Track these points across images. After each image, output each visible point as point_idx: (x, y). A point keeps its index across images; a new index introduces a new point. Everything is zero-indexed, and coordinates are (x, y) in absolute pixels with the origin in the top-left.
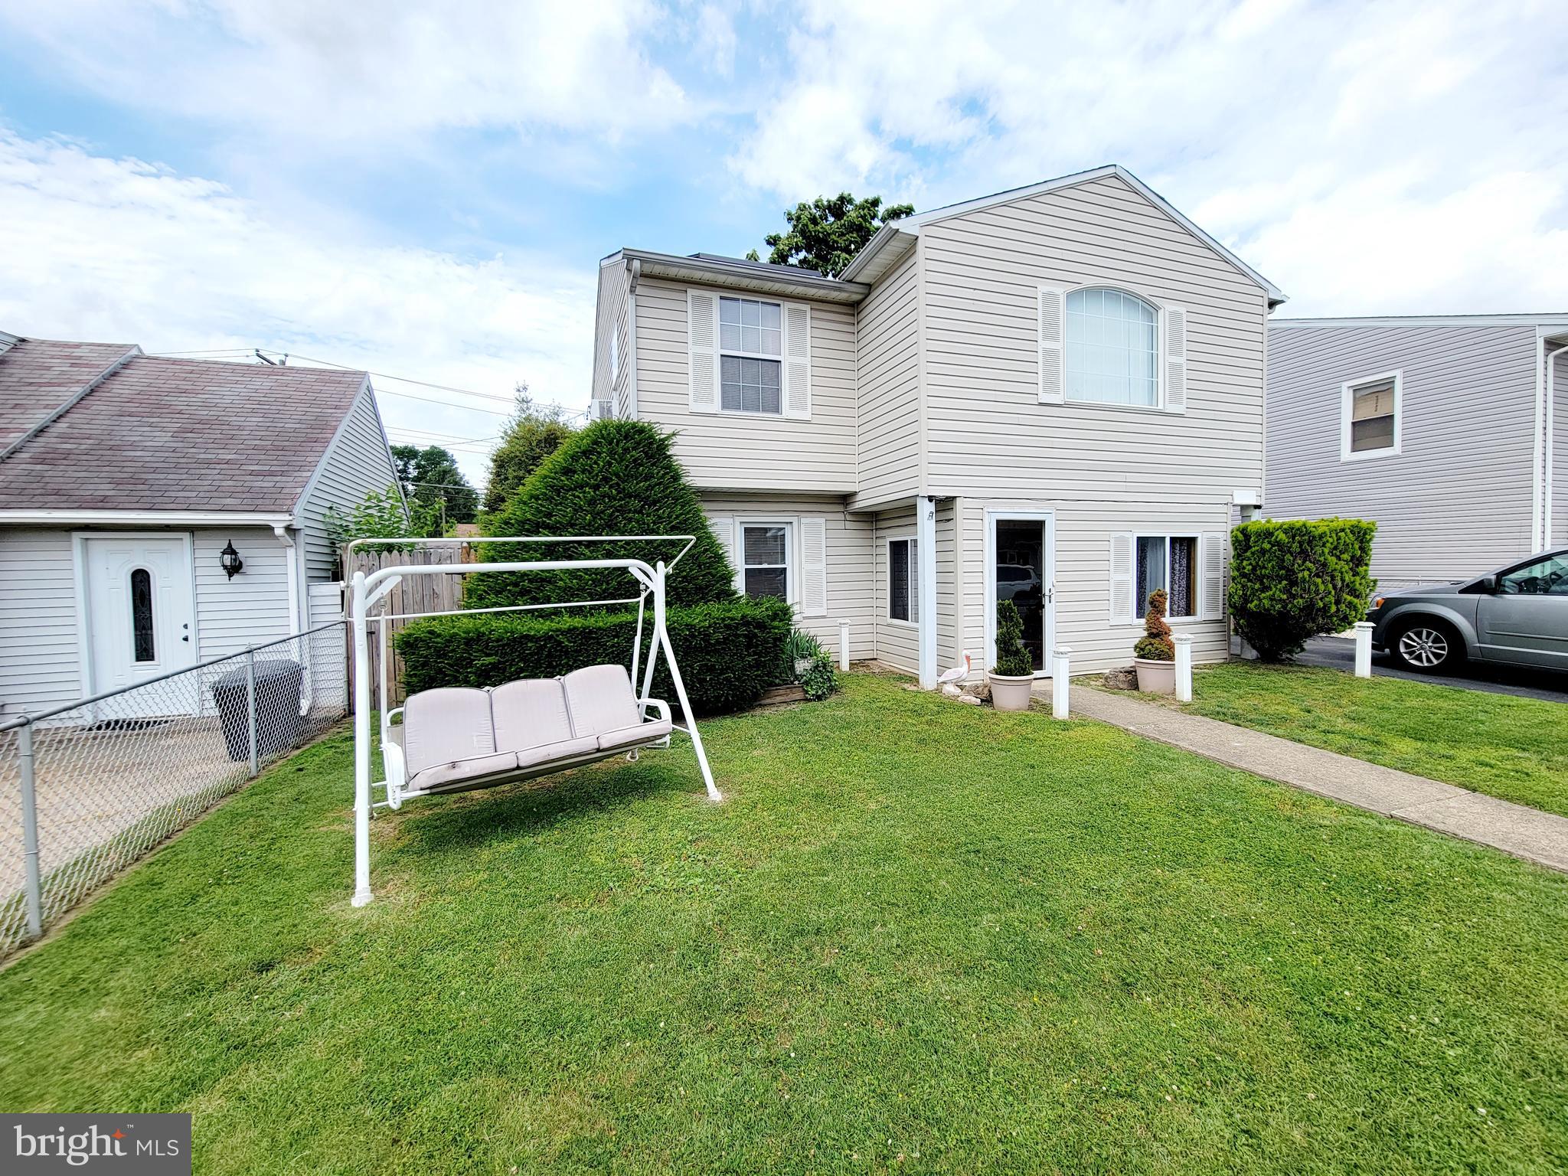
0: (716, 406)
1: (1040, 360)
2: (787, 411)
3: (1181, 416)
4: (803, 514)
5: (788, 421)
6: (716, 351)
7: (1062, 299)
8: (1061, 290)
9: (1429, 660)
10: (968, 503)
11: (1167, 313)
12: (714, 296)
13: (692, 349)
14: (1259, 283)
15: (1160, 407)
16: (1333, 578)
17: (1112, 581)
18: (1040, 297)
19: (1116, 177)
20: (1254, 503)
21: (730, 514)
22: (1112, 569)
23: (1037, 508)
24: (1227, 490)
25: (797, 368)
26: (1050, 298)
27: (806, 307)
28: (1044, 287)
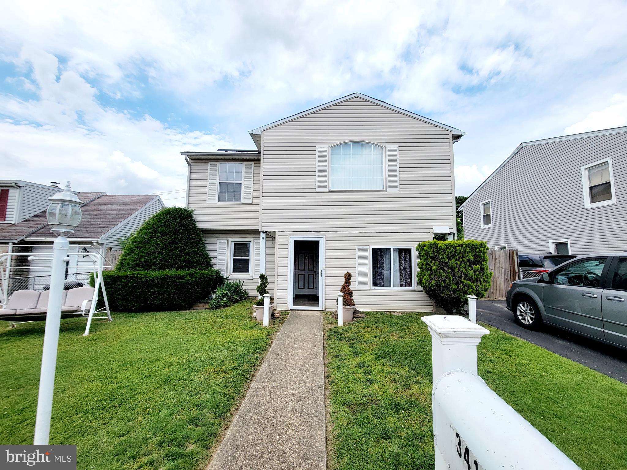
0: (216, 200)
1: (317, 175)
2: (243, 201)
3: (398, 193)
4: (255, 238)
5: (243, 204)
6: (217, 182)
7: (328, 150)
8: (326, 146)
9: (528, 321)
10: (280, 233)
11: (387, 149)
12: (218, 163)
13: (209, 181)
14: (446, 128)
15: (384, 189)
16: (453, 270)
17: (357, 268)
18: (317, 150)
19: (357, 97)
20: (448, 232)
21: (227, 238)
22: (357, 262)
23: (316, 235)
24: (430, 226)
25: (247, 186)
26: (322, 150)
27: (253, 163)
28: (319, 146)
